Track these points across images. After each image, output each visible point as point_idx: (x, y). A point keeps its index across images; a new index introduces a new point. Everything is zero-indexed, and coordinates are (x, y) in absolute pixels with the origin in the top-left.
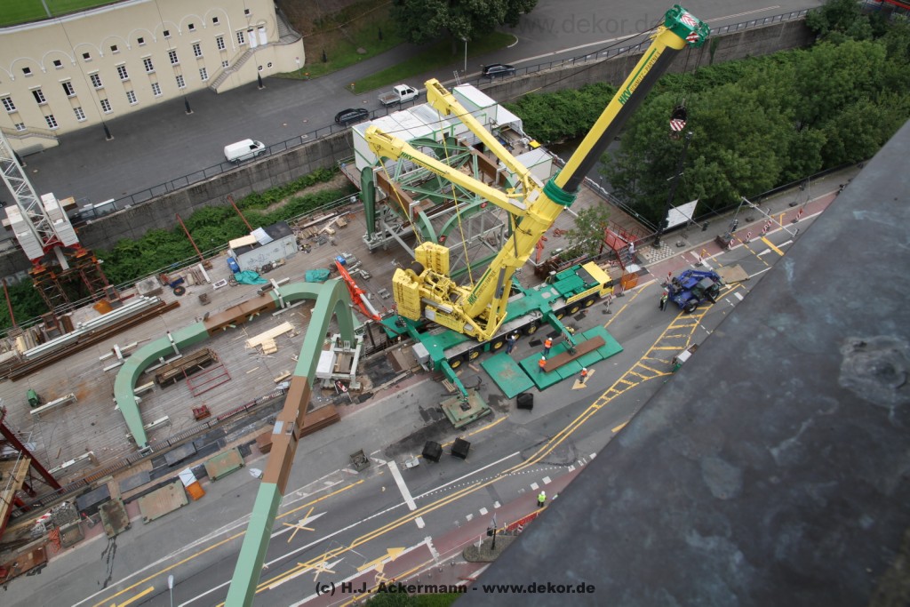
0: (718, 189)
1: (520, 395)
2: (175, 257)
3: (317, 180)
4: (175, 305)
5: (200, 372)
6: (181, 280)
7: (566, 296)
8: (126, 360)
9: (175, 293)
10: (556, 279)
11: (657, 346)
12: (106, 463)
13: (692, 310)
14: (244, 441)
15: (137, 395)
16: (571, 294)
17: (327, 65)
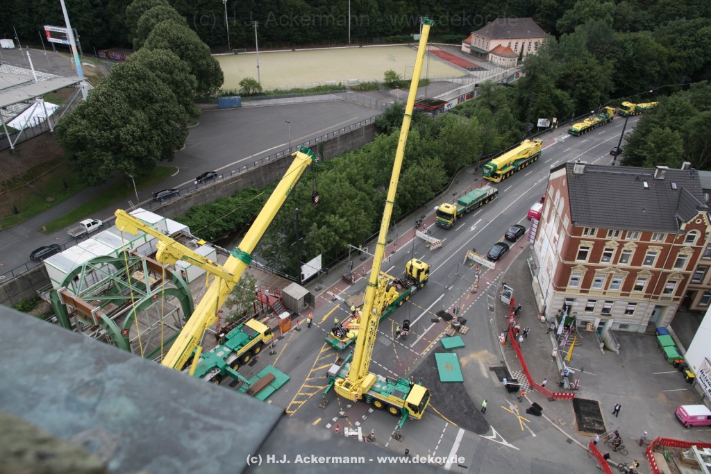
0: (332, 244)
7: (236, 350)
10: (226, 340)
11: (315, 368)
16: (240, 347)
17: (19, 216)
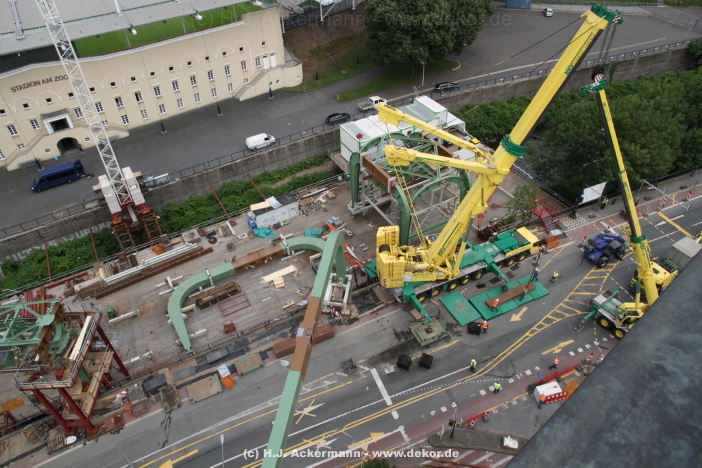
1: (470, 324)
2: (209, 216)
3: (312, 164)
4: (210, 250)
5: (228, 299)
6: (214, 233)
7: (505, 251)
8: (175, 288)
9: (210, 242)
10: (497, 239)
11: (576, 291)
12: (160, 360)
13: (603, 265)
14: (263, 348)
15: (184, 313)
16: (509, 250)
17: (318, 82)
